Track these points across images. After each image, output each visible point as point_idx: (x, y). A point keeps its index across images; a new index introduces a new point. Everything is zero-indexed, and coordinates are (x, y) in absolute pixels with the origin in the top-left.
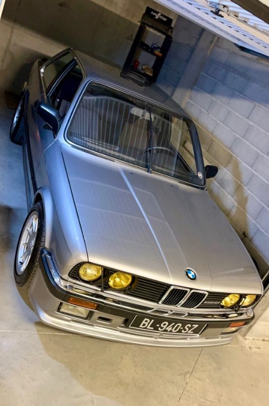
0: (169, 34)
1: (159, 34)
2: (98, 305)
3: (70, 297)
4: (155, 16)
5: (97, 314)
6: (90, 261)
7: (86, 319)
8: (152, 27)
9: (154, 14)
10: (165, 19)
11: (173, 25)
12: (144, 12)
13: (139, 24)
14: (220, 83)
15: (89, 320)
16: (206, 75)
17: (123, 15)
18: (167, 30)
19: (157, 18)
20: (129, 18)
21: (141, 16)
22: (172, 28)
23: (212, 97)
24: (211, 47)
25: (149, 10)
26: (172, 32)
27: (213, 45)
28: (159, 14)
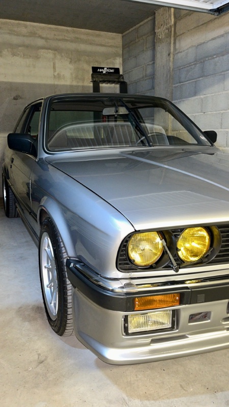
0: (122, 80)
1: (113, 85)
2: (182, 296)
3: (134, 298)
4: (102, 72)
5: (186, 310)
6: (137, 229)
7: (172, 328)
8: (104, 82)
9: (101, 70)
10: (112, 71)
11: (121, 73)
12: (91, 72)
13: (91, 85)
14: (201, 79)
15: (177, 329)
16: (179, 84)
17: (75, 83)
18: (119, 78)
19: (104, 72)
20: (81, 84)
21: (91, 77)
22: (122, 75)
23: (198, 97)
24: (171, 59)
25: (95, 69)
26: (123, 78)
27: (171, 55)
28: (105, 69)
